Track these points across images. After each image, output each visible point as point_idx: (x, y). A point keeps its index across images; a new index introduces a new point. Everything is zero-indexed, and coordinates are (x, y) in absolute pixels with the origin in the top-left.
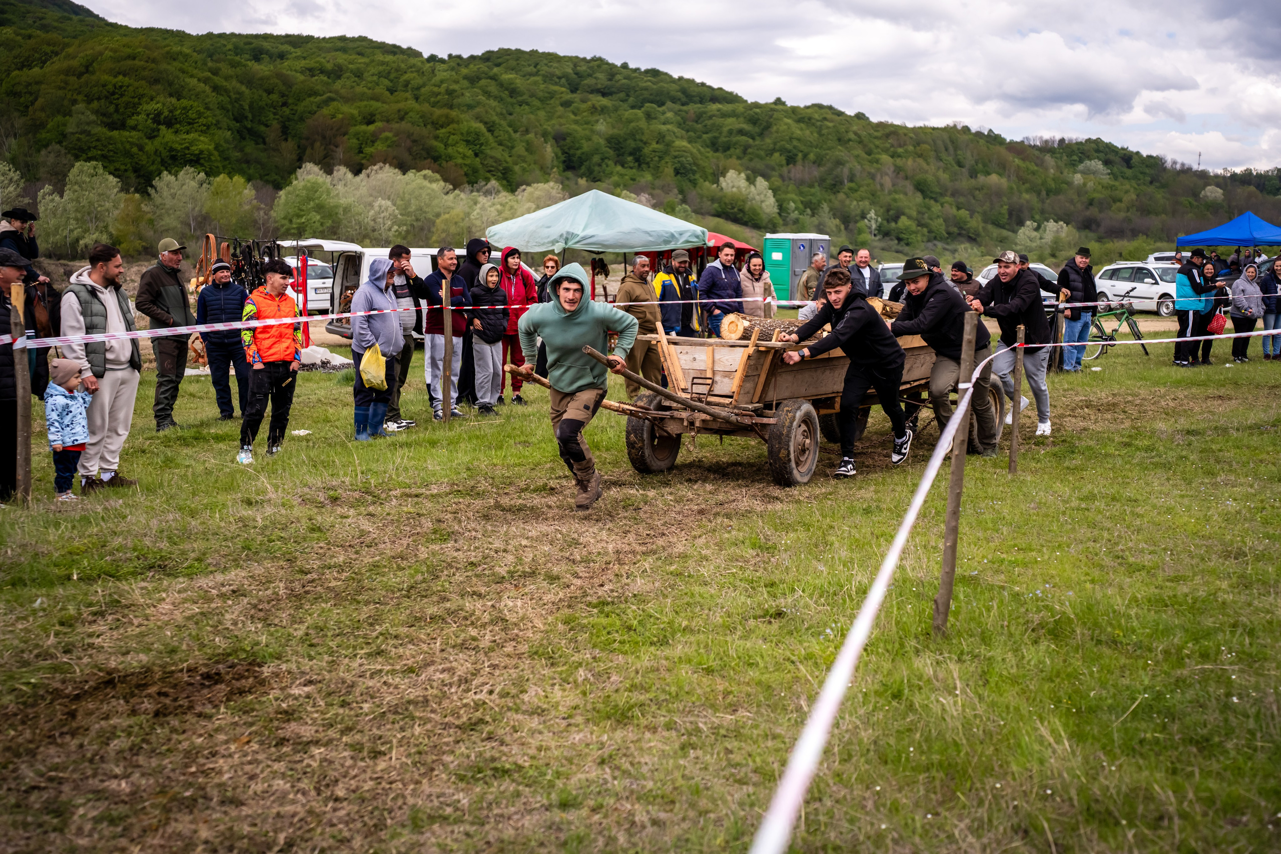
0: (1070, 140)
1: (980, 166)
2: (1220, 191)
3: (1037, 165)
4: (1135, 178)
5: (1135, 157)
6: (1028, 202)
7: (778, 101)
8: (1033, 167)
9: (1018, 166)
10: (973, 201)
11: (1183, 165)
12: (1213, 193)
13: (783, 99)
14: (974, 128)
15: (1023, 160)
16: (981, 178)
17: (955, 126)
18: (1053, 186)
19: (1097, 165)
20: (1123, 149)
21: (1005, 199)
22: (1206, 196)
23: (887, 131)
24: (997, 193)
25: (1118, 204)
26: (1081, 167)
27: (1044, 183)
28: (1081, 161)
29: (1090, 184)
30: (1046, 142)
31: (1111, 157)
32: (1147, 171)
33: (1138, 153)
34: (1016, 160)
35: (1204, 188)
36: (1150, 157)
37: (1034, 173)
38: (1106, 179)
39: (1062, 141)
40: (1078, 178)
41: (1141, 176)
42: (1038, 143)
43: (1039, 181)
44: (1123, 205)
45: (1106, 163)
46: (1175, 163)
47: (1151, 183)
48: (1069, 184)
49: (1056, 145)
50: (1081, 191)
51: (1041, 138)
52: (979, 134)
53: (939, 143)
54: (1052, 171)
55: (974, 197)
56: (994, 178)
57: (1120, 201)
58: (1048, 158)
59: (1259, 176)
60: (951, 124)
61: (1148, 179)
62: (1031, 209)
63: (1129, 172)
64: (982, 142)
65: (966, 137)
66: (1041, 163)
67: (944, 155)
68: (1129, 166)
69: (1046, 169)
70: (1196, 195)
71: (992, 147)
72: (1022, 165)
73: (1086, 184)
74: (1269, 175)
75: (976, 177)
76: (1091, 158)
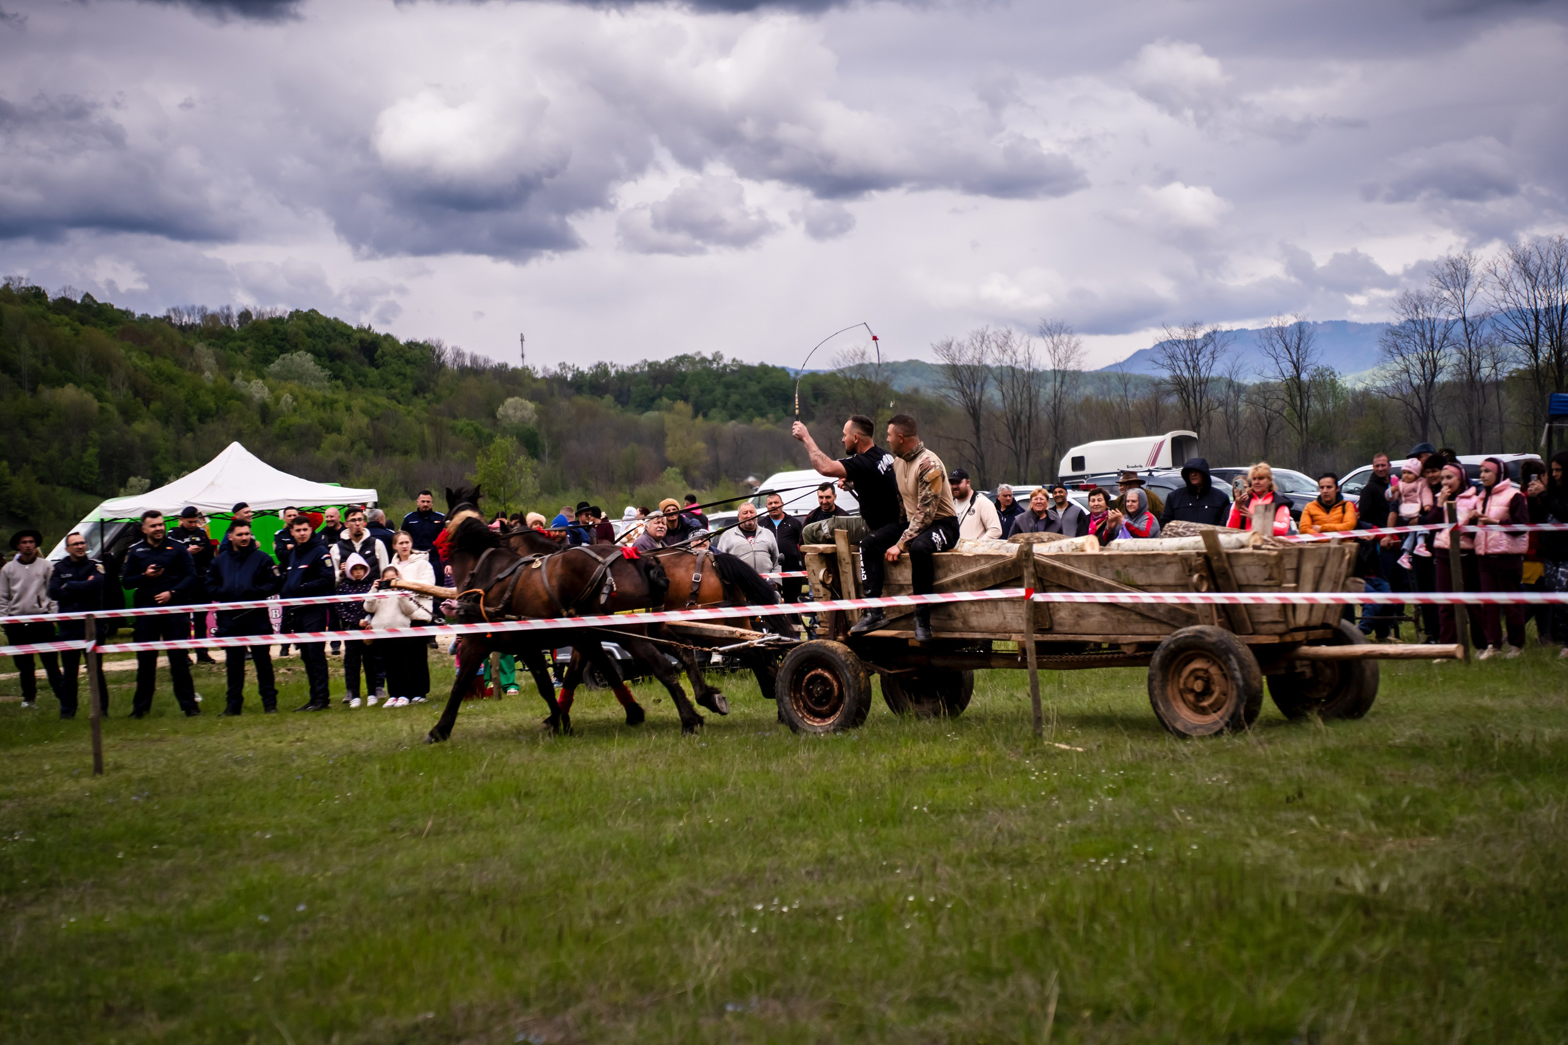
0: (261, 314)
2: (531, 406)
3: (180, 364)
4: (385, 383)
5: (386, 345)
6: (144, 438)
8: (168, 366)
9: (135, 367)
10: (26, 440)
11: (474, 359)
12: (516, 409)
14: (53, 293)
15: (151, 354)
16: (47, 393)
18: (212, 405)
19: (303, 360)
20: (361, 330)
21: (94, 434)
22: (506, 416)
24: (82, 422)
25: (334, 437)
26: (275, 367)
27: (191, 399)
28: (283, 350)
29: (287, 397)
30: (214, 317)
31: (339, 345)
32: (408, 370)
33: (389, 337)
34: (133, 355)
35: (502, 401)
36: (411, 345)
37: (171, 380)
38: (322, 390)
39: (245, 316)
40: (258, 389)
41: (397, 380)
42: (196, 321)
43: (181, 395)
44: (344, 439)
45: (327, 356)
46: (459, 354)
47: (415, 393)
48: (245, 399)
49: (235, 324)
50: (267, 413)
51: (203, 309)
52: (64, 304)
54: (209, 374)
55: (30, 434)
56: (69, 393)
57: (338, 430)
58: (201, 348)
59: (622, 376)
61: (410, 385)
62: (151, 453)
63: (373, 373)
64: (60, 317)
65: (31, 309)
66: (185, 359)
68: (373, 363)
69: (198, 370)
70: (493, 415)
71: (86, 330)
72: (147, 364)
73: (277, 400)
74: (635, 375)
75: (34, 391)
76: (296, 347)
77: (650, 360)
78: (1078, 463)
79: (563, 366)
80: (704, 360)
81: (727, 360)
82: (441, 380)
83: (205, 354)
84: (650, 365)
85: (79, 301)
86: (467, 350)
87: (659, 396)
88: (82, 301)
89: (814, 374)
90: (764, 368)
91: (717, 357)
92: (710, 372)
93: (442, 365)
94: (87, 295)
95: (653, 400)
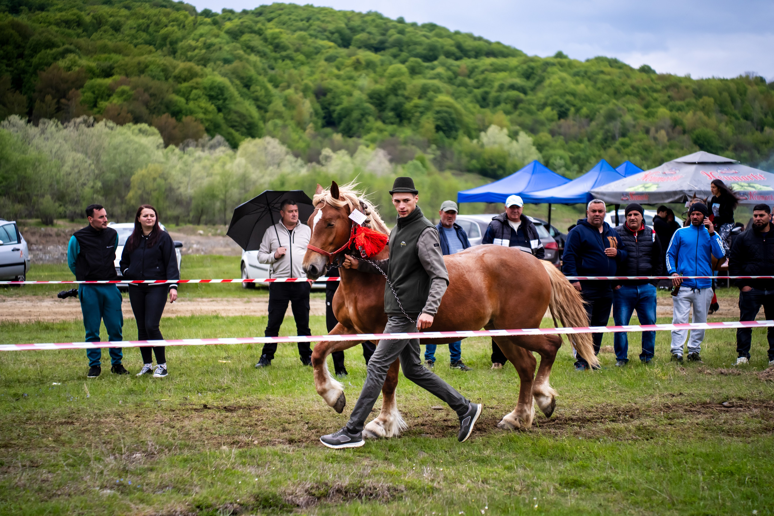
7: (560, 55)
13: (565, 53)
17: (748, 76)
23: (668, 83)
60: (744, 75)
67: (730, 108)
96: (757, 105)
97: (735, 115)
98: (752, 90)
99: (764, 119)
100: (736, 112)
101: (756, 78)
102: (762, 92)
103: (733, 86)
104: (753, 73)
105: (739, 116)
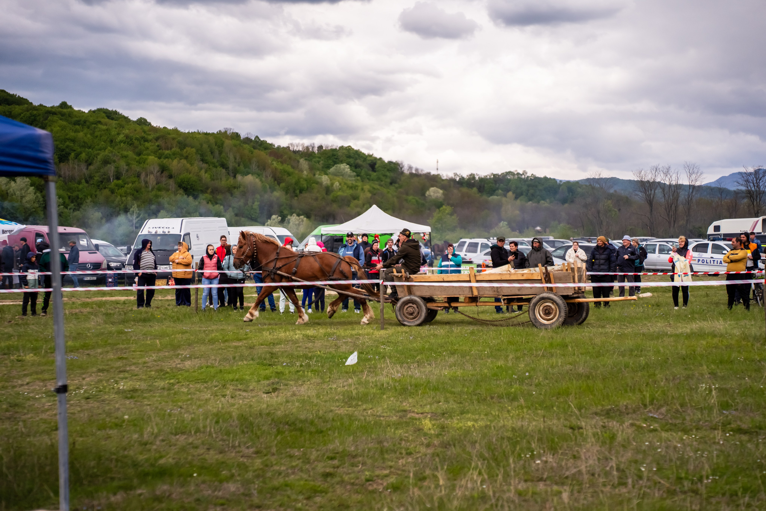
0: (327, 147)
1: (242, 167)
2: (441, 191)
3: (293, 167)
4: (379, 179)
5: (379, 162)
6: (277, 199)
7: (64, 105)
8: (289, 168)
9: (276, 169)
10: (231, 198)
11: (417, 170)
12: (434, 193)
13: (69, 104)
14: (243, 135)
15: (282, 163)
16: (240, 178)
17: (226, 132)
18: (305, 186)
19: (345, 167)
20: (369, 155)
21: (258, 196)
22: (430, 196)
23: (158, 135)
24: (253, 191)
25: (356, 201)
26: (332, 170)
27: (297, 183)
28: (335, 163)
29: (337, 184)
30: (307, 148)
31: (359, 162)
32: (388, 174)
33: (380, 159)
34: (274, 163)
35: (428, 189)
36: (390, 163)
37: (289, 174)
38: (351, 181)
39: (320, 147)
40: (325, 179)
41: (383, 178)
42: (301, 149)
43: (294, 181)
45: (355, 167)
46: (410, 168)
47: (391, 183)
48: (319, 183)
49: (316, 150)
50: (328, 190)
51: (303, 144)
52: (247, 140)
53: (205, 146)
54: (305, 172)
56: (249, 179)
57: (358, 199)
58: (302, 161)
59: (481, 180)
60: (223, 131)
61: (388, 180)
62: (279, 205)
63: (374, 175)
64: (246, 146)
65: (234, 142)
66: (296, 165)
67: (209, 158)
68: (374, 170)
69: (301, 170)
70: (423, 194)
71: (256, 151)
72: (280, 167)
73: (332, 184)
74: (487, 179)
75: (235, 177)
76: (342, 162)
77: (495, 173)
78: (717, 228)
79: (456, 174)
80: (518, 174)
81: (529, 174)
82: (403, 178)
83: (304, 164)
84: (494, 175)
85: (253, 139)
86: (414, 166)
87: (497, 189)
88: (255, 139)
89: (568, 182)
90: (545, 178)
91: (525, 172)
92: (520, 179)
93: (402, 173)
94: (257, 137)
95: (494, 191)
96: (231, 157)
97: (213, 163)
98: (228, 143)
99: (238, 168)
100: (215, 161)
101: (233, 133)
102: (235, 146)
103: (211, 139)
104: (231, 129)
105: (217, 164)
